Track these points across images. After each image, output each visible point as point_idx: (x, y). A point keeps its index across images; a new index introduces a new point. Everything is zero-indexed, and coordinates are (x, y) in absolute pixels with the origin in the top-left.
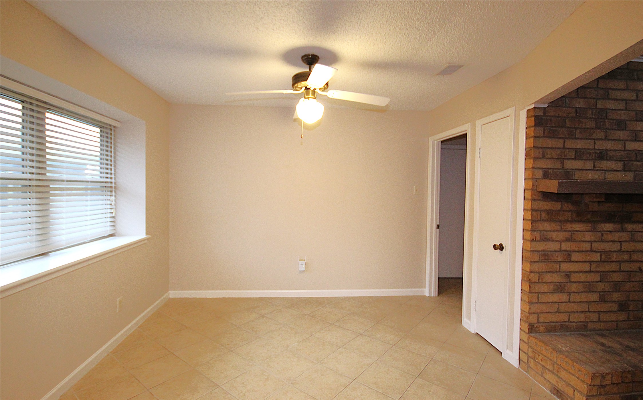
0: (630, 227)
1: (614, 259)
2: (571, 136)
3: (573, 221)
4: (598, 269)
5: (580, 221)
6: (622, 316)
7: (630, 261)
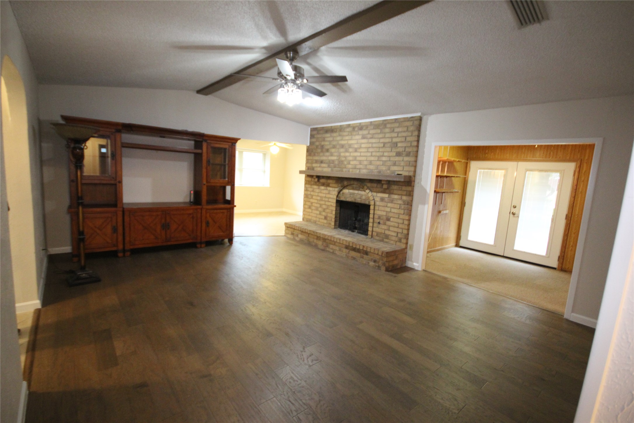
0: (329, 188)
1: (323, 200)
2: (314, 155)
3: (314, 185)
4: (320, 203)
5: (316, 185)
6: (325, 221)
7: (328, 201)
